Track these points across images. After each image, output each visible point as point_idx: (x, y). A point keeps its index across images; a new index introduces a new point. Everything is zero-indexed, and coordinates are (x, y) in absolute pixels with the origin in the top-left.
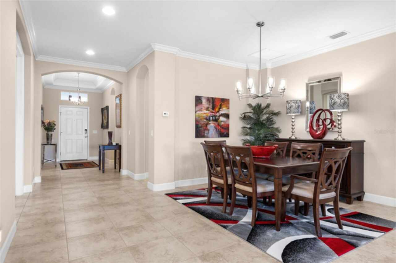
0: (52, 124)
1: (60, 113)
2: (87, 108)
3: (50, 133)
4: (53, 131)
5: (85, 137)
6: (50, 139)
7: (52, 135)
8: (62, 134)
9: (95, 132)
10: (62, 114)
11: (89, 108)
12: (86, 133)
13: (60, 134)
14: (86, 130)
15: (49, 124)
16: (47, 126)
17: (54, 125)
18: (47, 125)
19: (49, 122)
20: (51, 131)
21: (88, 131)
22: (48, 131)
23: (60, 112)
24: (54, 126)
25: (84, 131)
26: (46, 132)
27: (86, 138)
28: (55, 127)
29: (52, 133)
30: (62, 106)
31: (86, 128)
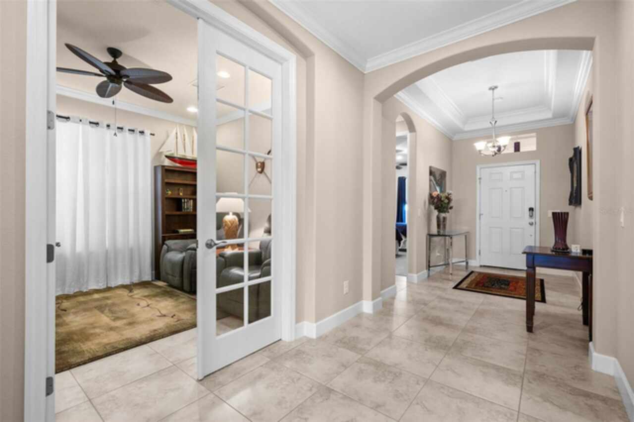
1: (478, 181)
2: (535, 164)
5: (531, 224)
6: (441, 226)
7: (444, 218)
8: (481, 216)
10: (482, 181)
11: (538, 163)
12: (531, 216)
13: (480, 218)
14: (531, 209)
20: (444, 212)
21: (537, 212)
23: (478, 177)
25: (527, 213)
27: (533, 227)
30: (482, 166)
31: (533, 206)
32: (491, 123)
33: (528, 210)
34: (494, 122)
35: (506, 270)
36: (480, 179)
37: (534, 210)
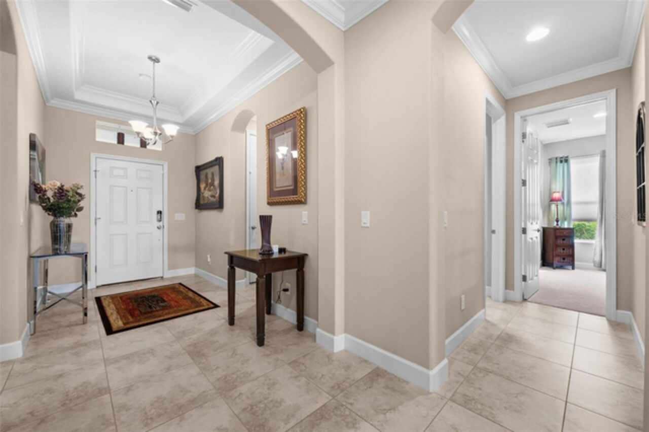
0: (71, 194)
1: (93, 174)
2: (163, 165)
3: (64, 221)
4: (76, 215)
5: (159, 228)
6: (64, 240)
9: (180, 217)
11: (165, 164)
12: (160, 220)
13: (96, 224)
14: (160, 213)
15: (61, 192)
16: (52, 200)
17: (78, 197)
18: (54, 196)
19: (61, 189)
20: (69, 216)
21: (166, 216)
22: (55, 216)
24: (79, 201)
25: (155, 216)
26: (51, 218)
27: (160, 231)
28: (82, 204)
29: (72, 220)
30: (100, 155)
31: (161, 210)
32: (151, 101)
33: (156, 213)
34: (156, 102)
35: (133, 283)
36: (96, 171)
37: (162, 213)
